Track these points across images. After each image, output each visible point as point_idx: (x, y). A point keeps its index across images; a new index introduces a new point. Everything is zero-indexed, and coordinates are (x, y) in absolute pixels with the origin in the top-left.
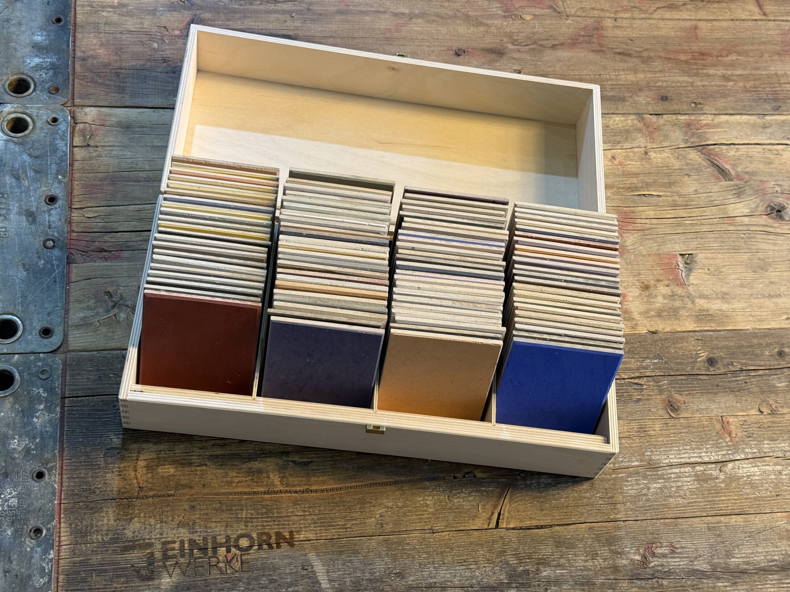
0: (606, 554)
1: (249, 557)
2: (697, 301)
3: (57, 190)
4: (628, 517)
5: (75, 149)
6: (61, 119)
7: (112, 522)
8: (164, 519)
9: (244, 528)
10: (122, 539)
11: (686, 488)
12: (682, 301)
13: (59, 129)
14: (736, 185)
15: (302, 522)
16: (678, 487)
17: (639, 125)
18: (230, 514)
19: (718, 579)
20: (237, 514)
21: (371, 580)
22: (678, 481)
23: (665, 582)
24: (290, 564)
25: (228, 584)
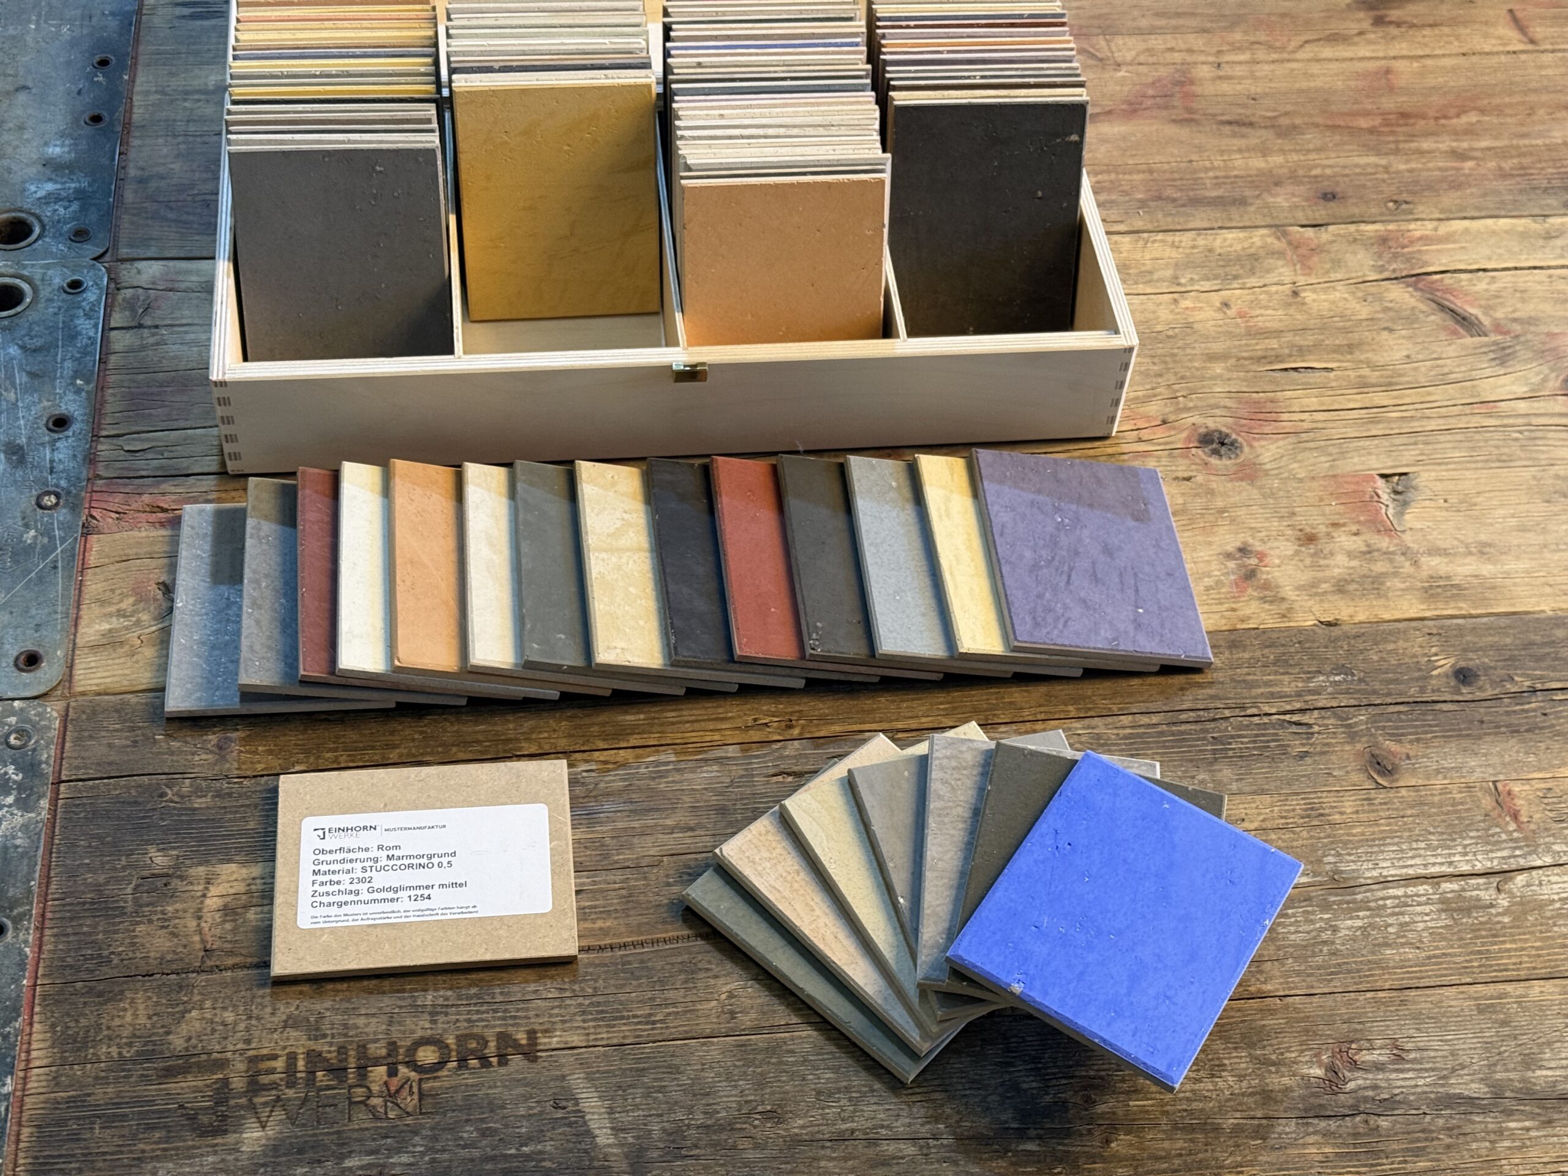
0: (1243, 1066)
1: (437, 1084)
2: (1424, 559)
3: (72, 405)
4: (1291, 989)
5: (113, 333)
6: (88, 283)
7: (142, 1020)
8: (255, 1012)
9: (428, 1025)
11: (1421, 926)
12: (1391, 561)
13: (84, 299)
14: (1495, 343)
15: (556, 1011)
16: (1402, 925)
17: (1279, 245)
18: (400, 998)
19: (1509, 1113)
20: (415, 998)
21: (707, 1127)
22: (1402, 914)
23: (1384, 1123)
24: (526, 1098)
25: (389, 1140)
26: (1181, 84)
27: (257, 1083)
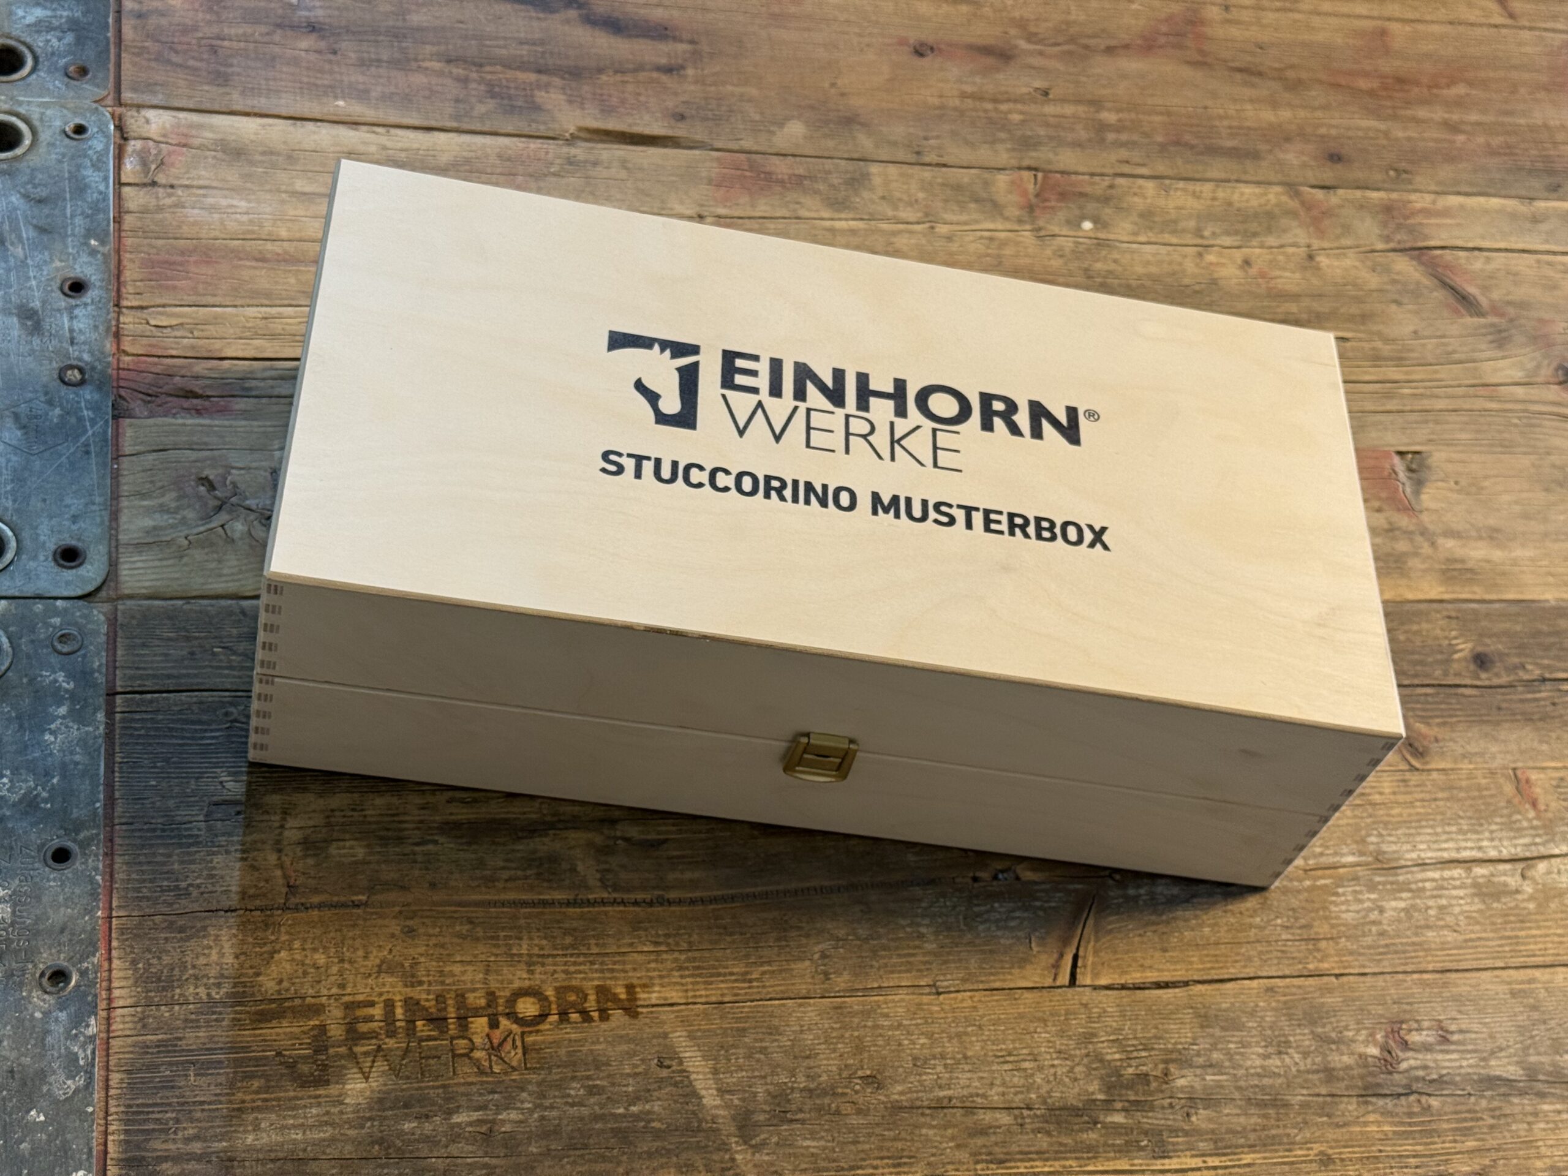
0: (1307, 1043)
1: (539, 1038)
2: (1441, 541)
3: (85, 268)
4: (1345, 968)
5: (126, 190)
6: (92, 130)
7: (229, 959)
8: (347, 954)
9: (525, 976)
10: (253, 995)
11: (1457, 910)
12: (1411, 540)
13: (90, 148)
14: (1492, 325)
15: (653, 965)
16: (1441, 908)
17: (1293, 204)
18: (495, 946)
19: (1542, 1095)
20: (510, 948)
21: (811, 1091)
22: (1440, 897)
23: (1434, 1102)
24: (631, 1054)
25: (496, 1096)
26: (1192, 23)
27: (355, 1031)
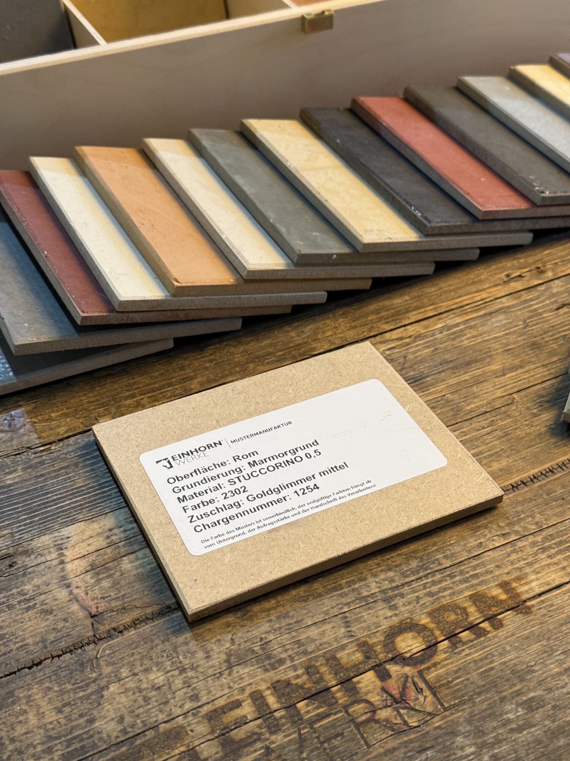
1: (441, 671)
7: (51, 717)
8: (186, 661)
9: (389, 614)
15: (514, 557)
18: (341, 595)
27: (232, 741)
